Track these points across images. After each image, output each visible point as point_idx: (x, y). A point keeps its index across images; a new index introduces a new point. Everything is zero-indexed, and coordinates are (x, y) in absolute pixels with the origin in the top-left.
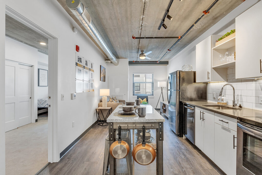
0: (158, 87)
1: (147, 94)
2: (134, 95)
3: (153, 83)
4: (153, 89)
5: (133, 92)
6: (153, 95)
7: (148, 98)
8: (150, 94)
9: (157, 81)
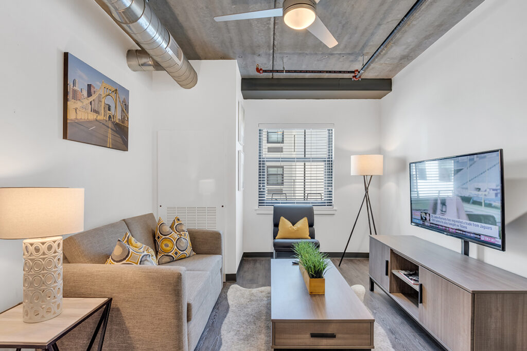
0: (352, 174)
1: (309, 201)
2: (261, 203)
3: (329, 163)
4: (330, 184)
5: (261, 194)
6: (330, 203)
7: (315, 216)
8: (319, 201)
9: (346, 155)
